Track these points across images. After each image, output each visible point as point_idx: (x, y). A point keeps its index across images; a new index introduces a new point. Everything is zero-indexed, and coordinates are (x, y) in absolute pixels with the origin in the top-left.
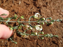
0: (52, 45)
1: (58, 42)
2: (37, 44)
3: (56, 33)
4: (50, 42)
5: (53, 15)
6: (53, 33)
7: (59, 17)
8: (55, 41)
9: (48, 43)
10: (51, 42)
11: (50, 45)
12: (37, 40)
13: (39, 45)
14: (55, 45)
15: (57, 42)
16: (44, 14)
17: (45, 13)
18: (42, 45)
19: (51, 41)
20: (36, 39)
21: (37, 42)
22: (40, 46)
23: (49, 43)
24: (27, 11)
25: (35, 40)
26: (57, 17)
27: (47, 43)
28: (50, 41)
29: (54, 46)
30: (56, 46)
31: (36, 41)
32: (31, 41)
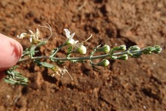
0: (141, 99)
1: (159, 91)
2: (101, 99)
3: (152, 68)
4: (137, 94)
5: (142, 18)
6: (144, 69)
7: (161, 22)
8: (151, 90)
9: (131, 95)
10: (138, 92)
11: (138, 101)
12: (100, 90)
13: (105, 101)
14: (152, 99)
15: (157, 90)
16: (116, 16)
17: (118, 16)
18: (114, 100)
19: (138, 89)
20: (97, 87)
21: (99, 93)
22: (107, 103)
23: (134, 94)
24: (68, 13)
25: (93, 89)
26: (154, 24)
27: (126, 95)
28: (135, 90)
29: (147, 102)
30: (154, 102)
31: (96, 90)
32: (84, 92)
